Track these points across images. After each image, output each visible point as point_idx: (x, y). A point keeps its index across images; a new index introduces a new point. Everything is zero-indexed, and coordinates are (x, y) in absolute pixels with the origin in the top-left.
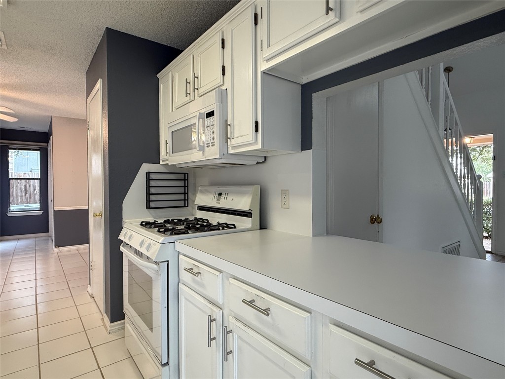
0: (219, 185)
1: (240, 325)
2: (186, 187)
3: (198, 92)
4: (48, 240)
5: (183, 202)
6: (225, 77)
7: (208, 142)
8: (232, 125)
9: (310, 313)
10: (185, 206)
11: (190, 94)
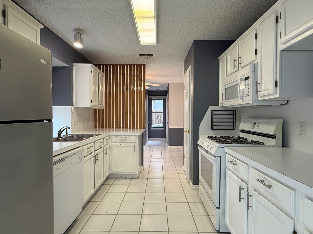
0: (254, 118)
1: (256, 193)
2: (234, 118)
3: (241, 65)
4: (165, 142)
5: (232, 127)
6: (257, 55)
7: (246, 94)
8: (260, 84)
9: (294, 191)
10: (233, 130)
11: (236, 67)
